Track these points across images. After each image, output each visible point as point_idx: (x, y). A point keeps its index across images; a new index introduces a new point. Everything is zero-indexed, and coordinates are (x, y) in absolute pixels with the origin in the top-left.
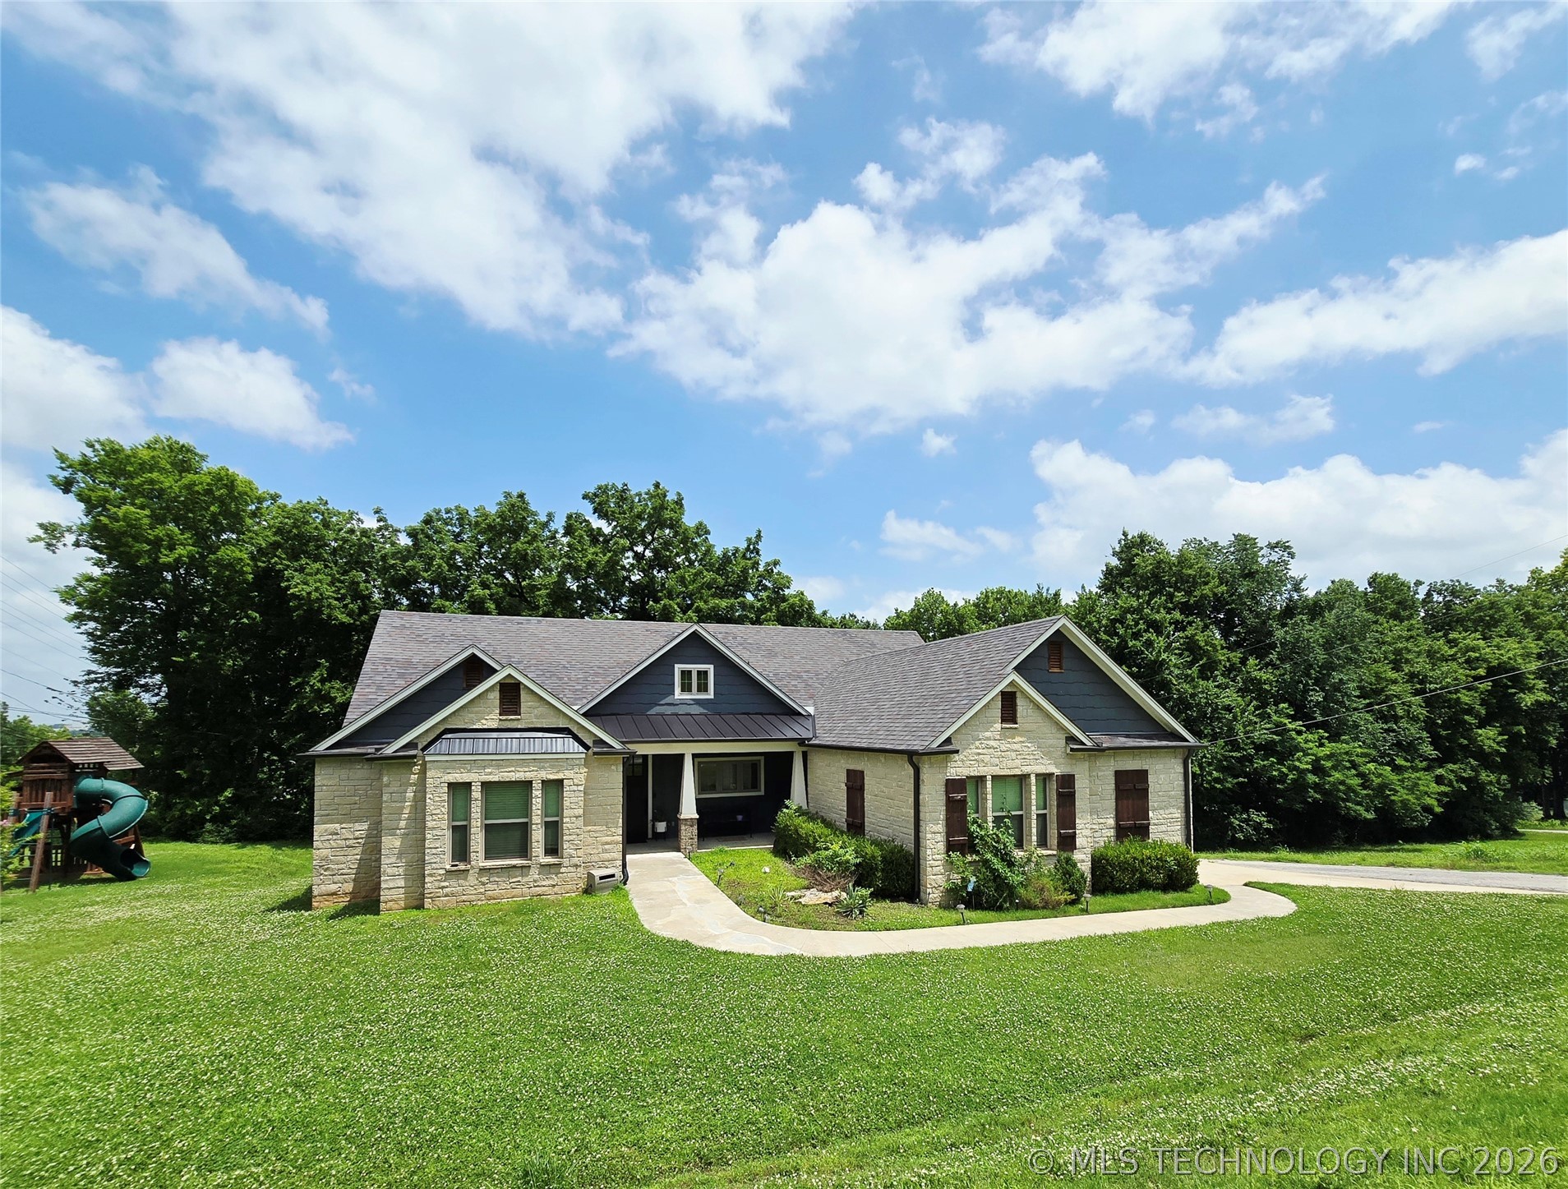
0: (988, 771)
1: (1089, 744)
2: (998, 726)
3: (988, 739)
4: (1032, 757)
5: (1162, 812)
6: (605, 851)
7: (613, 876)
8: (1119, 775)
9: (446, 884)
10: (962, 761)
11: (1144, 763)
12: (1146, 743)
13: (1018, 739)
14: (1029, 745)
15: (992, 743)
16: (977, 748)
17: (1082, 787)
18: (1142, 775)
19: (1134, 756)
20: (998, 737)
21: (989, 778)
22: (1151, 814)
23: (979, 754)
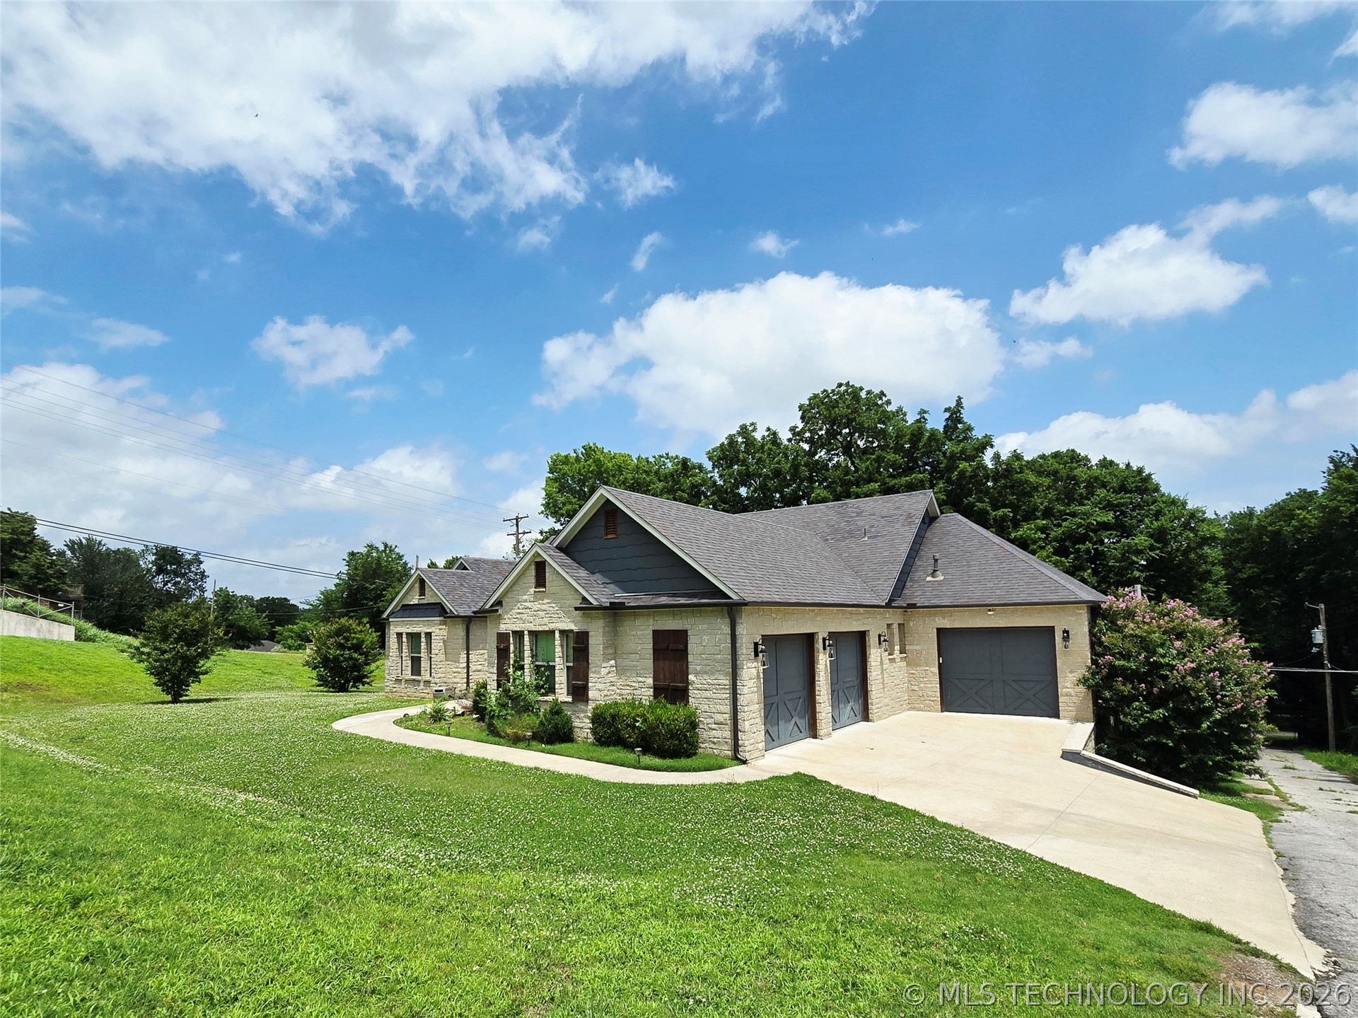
0: (526, 627)
1: (595, 603)
2: (532, 590)
3: (526, 601)
4: (556, 616)
5: (706, 677)
6: (455, 677)
7: (442, 691)
8: (657, 634)
9: (395, 686)
10: (509, 619)
11: (685, 622)
12: (683, 601)
13: (545, 601)
14: (554, 605)
15: (528, 604)
16: (519, 609)
17: (597, 643)
18: (682, 636)
19: (674, 615)
20: (532, 599)
21: (526, 632)
22: (691, 677)
23: (519, 613)
